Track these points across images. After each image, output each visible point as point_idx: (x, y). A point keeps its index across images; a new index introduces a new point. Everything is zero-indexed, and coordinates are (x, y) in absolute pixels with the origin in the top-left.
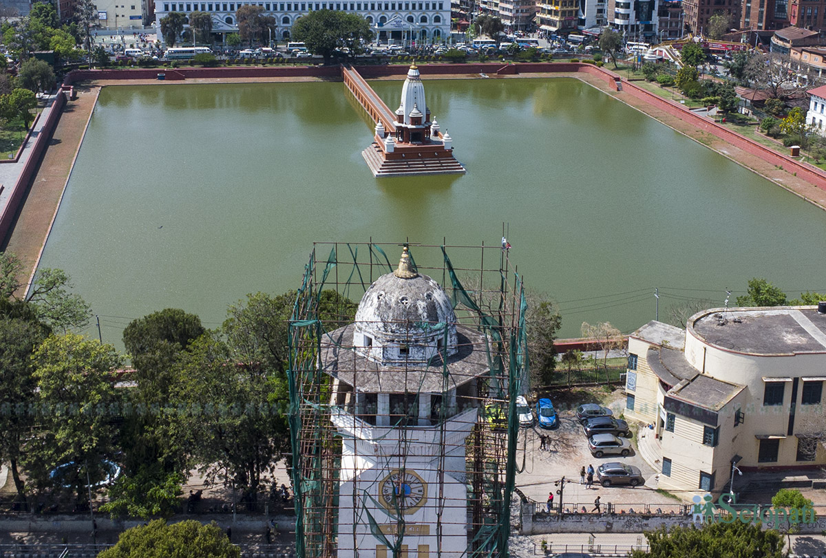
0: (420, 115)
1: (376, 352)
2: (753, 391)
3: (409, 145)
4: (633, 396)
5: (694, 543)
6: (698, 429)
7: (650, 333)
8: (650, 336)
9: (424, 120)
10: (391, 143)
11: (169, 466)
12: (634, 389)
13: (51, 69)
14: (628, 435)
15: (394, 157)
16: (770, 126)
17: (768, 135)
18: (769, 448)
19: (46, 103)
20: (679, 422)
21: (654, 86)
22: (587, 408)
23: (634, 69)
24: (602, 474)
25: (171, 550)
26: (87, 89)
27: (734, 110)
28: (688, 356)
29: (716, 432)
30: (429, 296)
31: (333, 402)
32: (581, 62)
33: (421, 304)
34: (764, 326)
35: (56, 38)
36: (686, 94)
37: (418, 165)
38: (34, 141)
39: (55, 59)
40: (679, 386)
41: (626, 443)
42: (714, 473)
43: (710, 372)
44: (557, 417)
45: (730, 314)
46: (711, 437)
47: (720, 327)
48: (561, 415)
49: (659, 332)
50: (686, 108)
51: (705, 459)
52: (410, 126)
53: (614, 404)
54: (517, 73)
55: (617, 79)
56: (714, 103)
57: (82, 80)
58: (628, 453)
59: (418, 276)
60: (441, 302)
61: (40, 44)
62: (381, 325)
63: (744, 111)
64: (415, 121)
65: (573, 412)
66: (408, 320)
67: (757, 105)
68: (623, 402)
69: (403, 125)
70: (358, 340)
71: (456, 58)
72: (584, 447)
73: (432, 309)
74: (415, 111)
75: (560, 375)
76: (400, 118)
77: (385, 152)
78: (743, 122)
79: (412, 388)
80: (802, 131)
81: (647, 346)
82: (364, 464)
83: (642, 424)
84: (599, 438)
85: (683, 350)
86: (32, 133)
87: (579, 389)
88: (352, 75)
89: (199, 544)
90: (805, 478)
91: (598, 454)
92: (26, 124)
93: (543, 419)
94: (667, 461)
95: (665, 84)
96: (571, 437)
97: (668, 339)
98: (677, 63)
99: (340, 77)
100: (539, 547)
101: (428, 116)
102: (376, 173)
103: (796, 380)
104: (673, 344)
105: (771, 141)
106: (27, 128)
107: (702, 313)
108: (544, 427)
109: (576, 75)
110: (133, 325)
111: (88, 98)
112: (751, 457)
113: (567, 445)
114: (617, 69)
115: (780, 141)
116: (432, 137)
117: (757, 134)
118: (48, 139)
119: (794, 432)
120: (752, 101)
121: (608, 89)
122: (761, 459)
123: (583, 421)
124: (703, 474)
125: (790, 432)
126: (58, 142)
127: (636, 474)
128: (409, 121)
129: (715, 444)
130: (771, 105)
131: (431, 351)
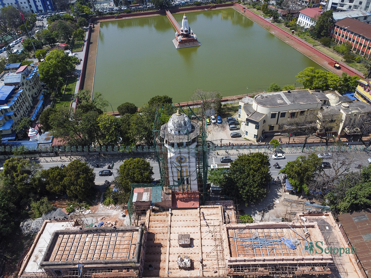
0: (187, 30)
1: (173, 132)
2: (268, 115)
3: (185, 39)
4: (240, 115)
5: (248, 160)
6: (254, 126)
7: (245, 100)
8: (244, 101)
9: (189, 31)
10: (180, 38)
11: (132, 141)
12: (240, 113)
13: (86, 20)
14: (238, 124)
15: (181, 42)
16: (287, 24)
17: (286, 26)
18: (271, 128)
19: (86, 30)
20: (250, 124)
21: (255, 10)
22: (229, 118)
23: (250, 4)
24: (232, 135)
25: (135, 166)
26: (96, 23)
27: (277, 18)
28: (253, 106)
29: (258, 126)
30: (184, 120)
31: (165, 142)
32: (234, 3)
33: (182, 122)
34: (273, 97)
35: (85, 9)
36: (264, 12)
37: (187, 44)
38: (86, 43)
39: (86, 16)
40: (250, 115)
41: (238, 127)
42: (258, 135)
43: (258, 111)
44: (222, 121)
45: (265, 95)
46: (257, 127)
47: (262, 99)
48: (223, 120)
49: (247, 100)
50: (263, 18)
51: (256, 132)
52: (185, 33)
53: (235, 116)
54: (215, 8)
55: (244, 8)
56: (272, 15)
57: (94, 21)
58: (239, 129)
59: (181, 115)
60: (187, 121)
61: (81, 11)
62: (173, 127)
63: (280, 18)
64: (186, 31)
65: (226, 119)
66: (180, 126)
67: (284, 16)
68: (238, 116)
69: (183, 33)
70: (169, 129)
71: (198, 4)
72: (228, 128)
73: (185, 123)
74: (186, 28)
75: (223, 109)
76: (182, 31)
77: (179, 41)
78: (279, 22)
79: (181, 141)
80: (296, 25)
81: (244, 104)
82: (172, 155)
83: (242, 121)
84: (231, 126)
85: (252, 105)
86: (85, 41)
87: (227, 112)
88: (168, 13)
89: (140, 164)
90: (280, 134)
91: (231, 130)
92: (83, 39)
93: (218, 121)
94: (247, 132)
95: (258, 9)
96: (225, 125)
97: (249, 101)
98: (262, 1)
99: (165, 14)
100: (216, 154)
101: (190, 29)
102: (176, 48)
103: (279, 112)
104: (250, 103)
105: (286, 28)
106: (83, 40)
107: (258, 95)
108: (219, 123)
109: (232, 7)
110: (119, 107)
111: (97, 26)
112: (267, 130)
113: (223, 127)
114: (245, 4)
115: (289, 28)
116: (191, 35)
117: (283, 26)
118: (89, 43)
119: (278, 123)
120: (283, 15)
121: (241, 12)
122: (269, 130)
123: (228, 121)
124: (255, 135)
125: (277, 124)
126: (92, 43)
127: (239, 135)
128: (185, 32)
129: (258, 129)
130: (288, 16)
131: (185, 131)
